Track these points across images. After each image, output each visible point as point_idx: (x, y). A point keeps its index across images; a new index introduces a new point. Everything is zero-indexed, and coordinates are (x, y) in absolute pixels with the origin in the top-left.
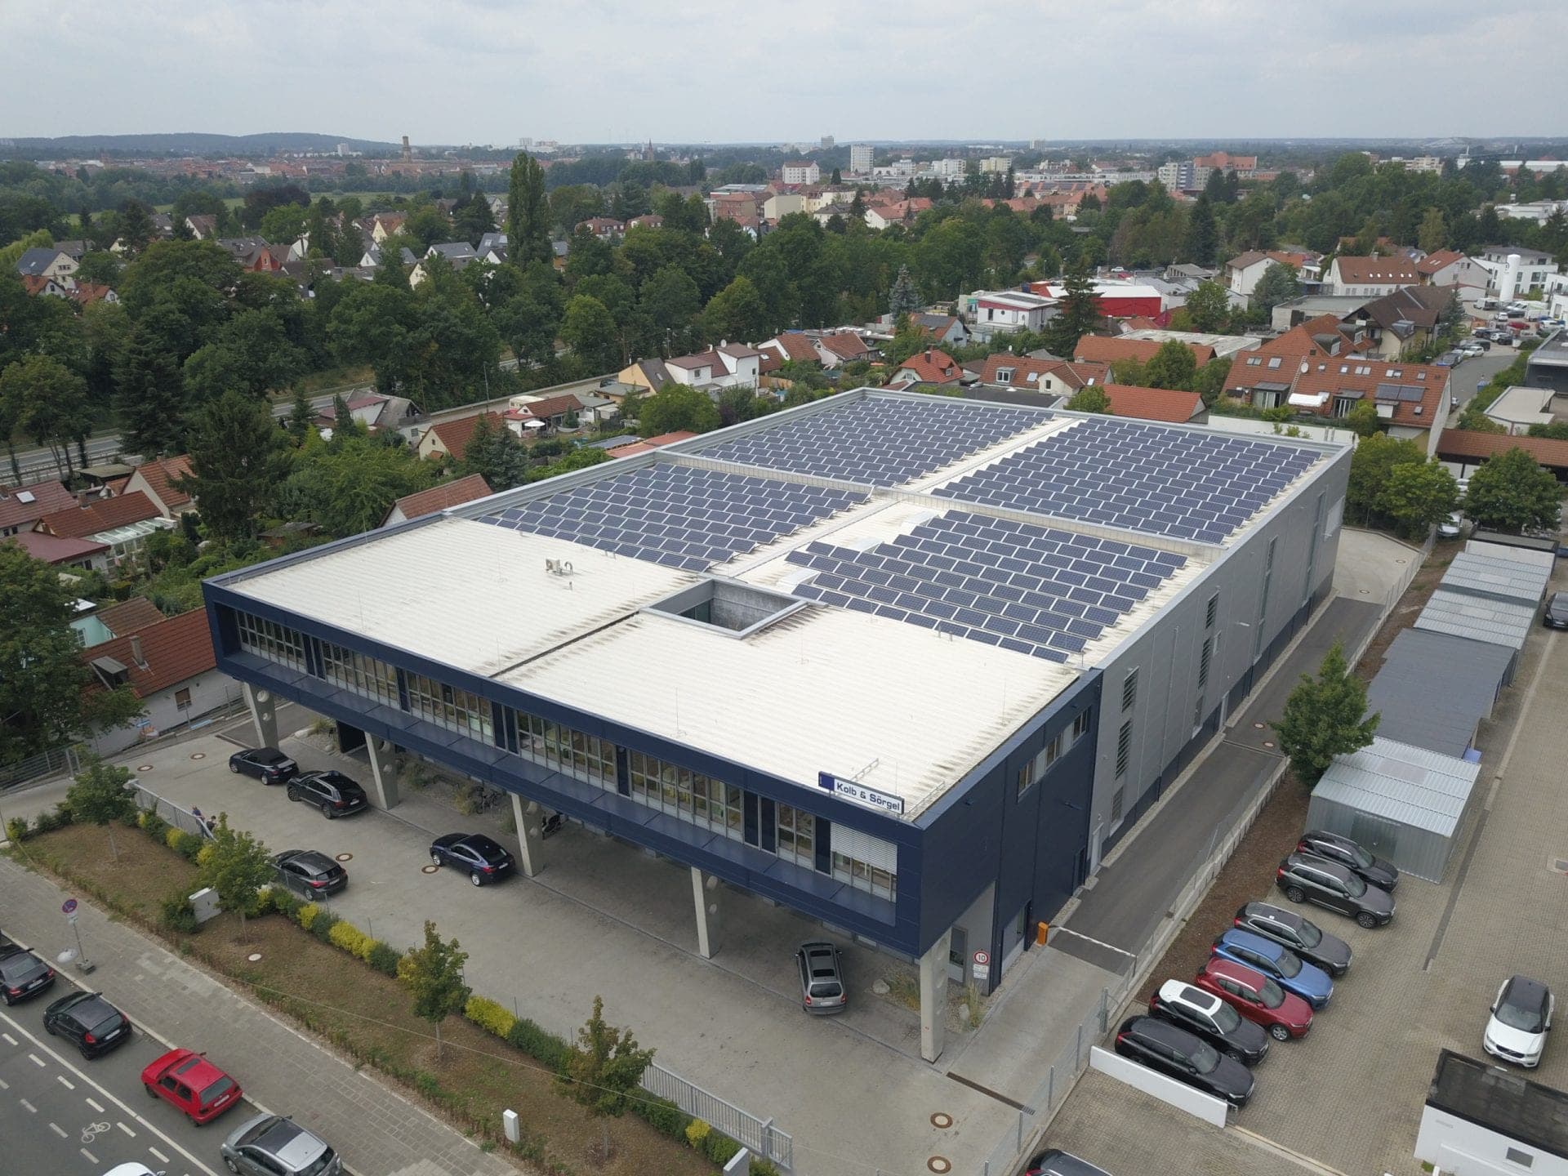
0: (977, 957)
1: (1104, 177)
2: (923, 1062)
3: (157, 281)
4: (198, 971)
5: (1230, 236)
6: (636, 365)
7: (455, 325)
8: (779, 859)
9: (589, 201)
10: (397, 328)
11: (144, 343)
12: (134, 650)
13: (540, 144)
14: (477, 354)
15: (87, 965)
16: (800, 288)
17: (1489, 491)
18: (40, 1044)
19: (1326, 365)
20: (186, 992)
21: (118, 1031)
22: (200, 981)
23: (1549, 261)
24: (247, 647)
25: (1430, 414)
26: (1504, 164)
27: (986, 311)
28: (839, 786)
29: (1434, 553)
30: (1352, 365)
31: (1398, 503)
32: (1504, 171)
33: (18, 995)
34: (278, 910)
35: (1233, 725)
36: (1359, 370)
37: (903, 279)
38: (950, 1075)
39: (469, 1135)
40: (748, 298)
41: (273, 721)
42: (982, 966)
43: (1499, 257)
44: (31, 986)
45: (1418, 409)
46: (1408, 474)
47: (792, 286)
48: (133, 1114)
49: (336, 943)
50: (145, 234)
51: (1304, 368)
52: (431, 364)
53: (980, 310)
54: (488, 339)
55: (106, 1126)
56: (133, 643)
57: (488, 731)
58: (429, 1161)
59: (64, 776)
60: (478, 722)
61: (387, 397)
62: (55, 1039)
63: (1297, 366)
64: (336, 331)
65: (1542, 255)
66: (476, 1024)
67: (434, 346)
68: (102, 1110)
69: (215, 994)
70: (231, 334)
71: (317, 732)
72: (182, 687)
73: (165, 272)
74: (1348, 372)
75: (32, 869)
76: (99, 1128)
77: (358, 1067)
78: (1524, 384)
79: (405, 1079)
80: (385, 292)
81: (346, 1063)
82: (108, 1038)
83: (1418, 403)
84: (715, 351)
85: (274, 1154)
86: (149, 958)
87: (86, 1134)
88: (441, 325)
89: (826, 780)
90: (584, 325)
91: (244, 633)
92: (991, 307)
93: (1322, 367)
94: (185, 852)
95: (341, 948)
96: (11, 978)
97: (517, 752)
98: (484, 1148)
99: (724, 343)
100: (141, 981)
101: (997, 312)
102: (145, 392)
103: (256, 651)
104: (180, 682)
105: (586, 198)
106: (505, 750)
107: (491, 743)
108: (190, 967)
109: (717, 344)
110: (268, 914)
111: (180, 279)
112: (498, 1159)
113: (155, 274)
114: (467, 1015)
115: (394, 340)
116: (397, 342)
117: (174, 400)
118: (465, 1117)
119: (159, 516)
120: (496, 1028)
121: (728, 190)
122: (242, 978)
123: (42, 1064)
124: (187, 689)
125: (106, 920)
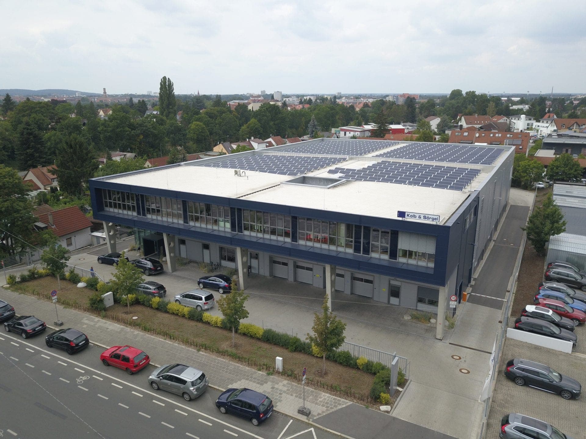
0: (452, 298)
1: (368, 100)
2: (437, 340)
3: (24, 116)
4: (111, 323)
5: (421, 113)
6: (221, 144)
7: (150, 128)
8: (371, 257)
9: (183, 104)
10: (127, 129)
11: (29, 125)
12: (50, 219)
13: (155, 93)
14: (157, 141)
15: (60, 322)
16: (274, 124)
17: (557, 168)
18: (45, 351)
19: (484, 134)
20: (108, 330)
21: (84, 342)
22: (114, 326)
23: (532, 119)
24: (107, 209)
25: (525, 149)
26: (502, 99)
27: (343, 132)
28: (408, 215)
29: (538, 193)
30: (494, 134)
31: (524, 175)
32: (502, 100)
33: (32, 332)
34: (140, 302)
35: (495, 239)
36: (497, 135)
37: (313, 120)
38: (450, 344)
39: (260, 370)
40: (257, 126)
41: (115, 244)
42: (453, 302)
43: (515, 118)
44: (37, 329)
45: (521, 147)
46: (527, 164)
47: (271, 123)
48: (99, 372)
49: (171, 311)
50: (12, 106)
51: (477, 135)
52: (140, 143)
53: (341, 132)
54: (162, 135)
55: (88, 377)
56: (49, 216)
57: (228, 225)
58: (245, 380)
59: (25, 265)
60: (223, 223)
61: (125, 153)
62: (52, 349)
63: (475, 134)
64: (102, 130)
65: (530, 117)
66: (244, 334)
67: (142, 137)
68: (83, 372)
69: (122, 330)
70: (61, 128)
71: (132, 250)
72: (68, 237)
73: (27, 112)
74: (493, 136)
75: (22, 293)
76: (84, 378)
77: (199, 350)
78: (543, 149)
79: (222, 353)
80: (122, 115)
81: (192, 350)
82: (80, 344)
83: (520, 145)
84: (249, 141)
85: (179, 375)
86: (86, 320)
87: (78, 380)
88: (144, 128)
89: (401, 214)
90: (198, 133)
91: (106, 202)
92: (345, 131)
93: (483, 135)
94: (91, 285)
95: (173, 314)
96: (26, 326)
97: (242, 233)
98: (268, 374)
99: (252, 138)
100: (86, 327)
101: (347, 133)
102: (29, 145)
103: (112, 210)
104: (68, 234)
105: (181, 103)
106: (236, 233)
107: (229, 230)
108: (107, 322)
109: (250, 138)
110: (135, 304)
111: (33, 115)
112: (276, 377)
113: (23, 113)
114: (240, 331)
115: (127, 133)
116: (128, 134)
117: (41, 148)
118: (255, 365)
119: (39, 189)
120: (255, 334)
121: (234, 102)
122: (134, 324)
123: (49, 358)
124: (71, 238)
125: (62, 308)
